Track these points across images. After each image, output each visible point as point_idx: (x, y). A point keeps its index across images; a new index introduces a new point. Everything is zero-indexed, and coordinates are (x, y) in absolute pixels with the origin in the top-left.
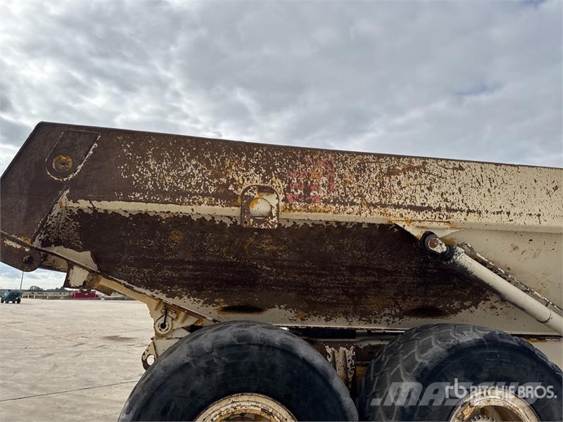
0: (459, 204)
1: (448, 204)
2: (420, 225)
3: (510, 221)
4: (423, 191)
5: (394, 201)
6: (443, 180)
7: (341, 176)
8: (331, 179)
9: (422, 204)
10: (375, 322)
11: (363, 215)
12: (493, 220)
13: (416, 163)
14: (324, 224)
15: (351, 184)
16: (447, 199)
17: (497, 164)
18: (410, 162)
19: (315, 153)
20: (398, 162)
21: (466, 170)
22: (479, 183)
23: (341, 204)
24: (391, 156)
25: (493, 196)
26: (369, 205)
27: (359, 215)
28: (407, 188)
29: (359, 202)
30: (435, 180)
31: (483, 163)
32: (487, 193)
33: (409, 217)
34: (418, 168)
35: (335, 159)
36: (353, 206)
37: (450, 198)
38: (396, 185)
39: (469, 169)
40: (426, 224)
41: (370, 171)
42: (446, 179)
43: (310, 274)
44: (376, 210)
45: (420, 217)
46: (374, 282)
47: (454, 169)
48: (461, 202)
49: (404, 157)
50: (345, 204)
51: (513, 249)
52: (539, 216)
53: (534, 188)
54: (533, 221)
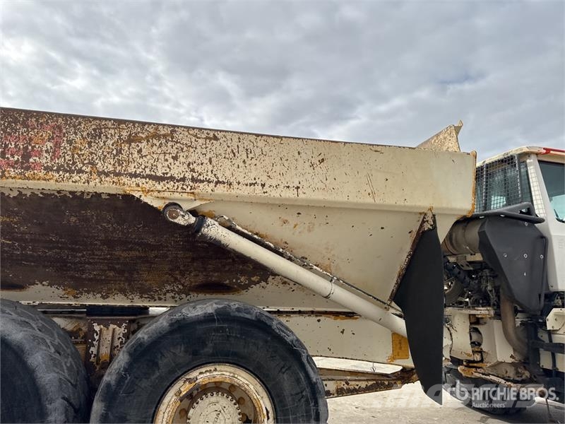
0: (207, 175)
1: (194, 174)
2: (159, 195)
3: (264, 193)
4: (167, 160)
5: (131, 170)
6: (192, 150)
7: (70, 142)
8: (57, 145)
9: (164, 174)
10: (160, 299)
11: (92, 184)
12: (245, 191)
13: (162, 131)
14: (56, 194)
15: (81, 150)
16: (194, 169)
17: (257, 135)
18: (157, 129)
19: (42, 117)
20: (142, 129)
21: (221, 141)
22: (234, 154)
23: (67, 171)
24: (134, 122)
25: (248, 167)
26: (100, 173)
27: (87, 184)
28: (148, 157)
29: (88, 170)
30: (182, 149)
31: (242, 133)
32: (241, 164)
33: (147, 187)
34: (165, 136)
35: (66, 124)
36: (81, 174)
37: (198, 168)
38: (136, 153)
39: (224, 139)
40: (167, 194)
41: (107, 138)
42: (196, 148)
43: (60, 248)
44: (108, 179)
45: (159, 187)
46: (141, 257)
47: (206, 138)
48: (209, 173)
49: (150, 124)
50: (71, 172)
51: (282, 223)
52: (298, 188)
53: (296, 160)
54: (291, 194)
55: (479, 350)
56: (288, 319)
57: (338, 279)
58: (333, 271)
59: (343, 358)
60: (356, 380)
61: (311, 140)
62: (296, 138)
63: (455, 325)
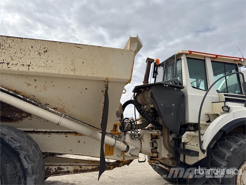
3: (8, 68)
17: (8, 37)
51: (27, 85)
52: (29, 65)
53: (30, 51)
54: (25, 69)
55: (156, 151)
56: (49, 135)
57: (65, 115)
58: (66, 111)
59: (78, 155)
60: (86, 166)
61: (40, 40)
62: (31, 39)
63: (144, 139)
